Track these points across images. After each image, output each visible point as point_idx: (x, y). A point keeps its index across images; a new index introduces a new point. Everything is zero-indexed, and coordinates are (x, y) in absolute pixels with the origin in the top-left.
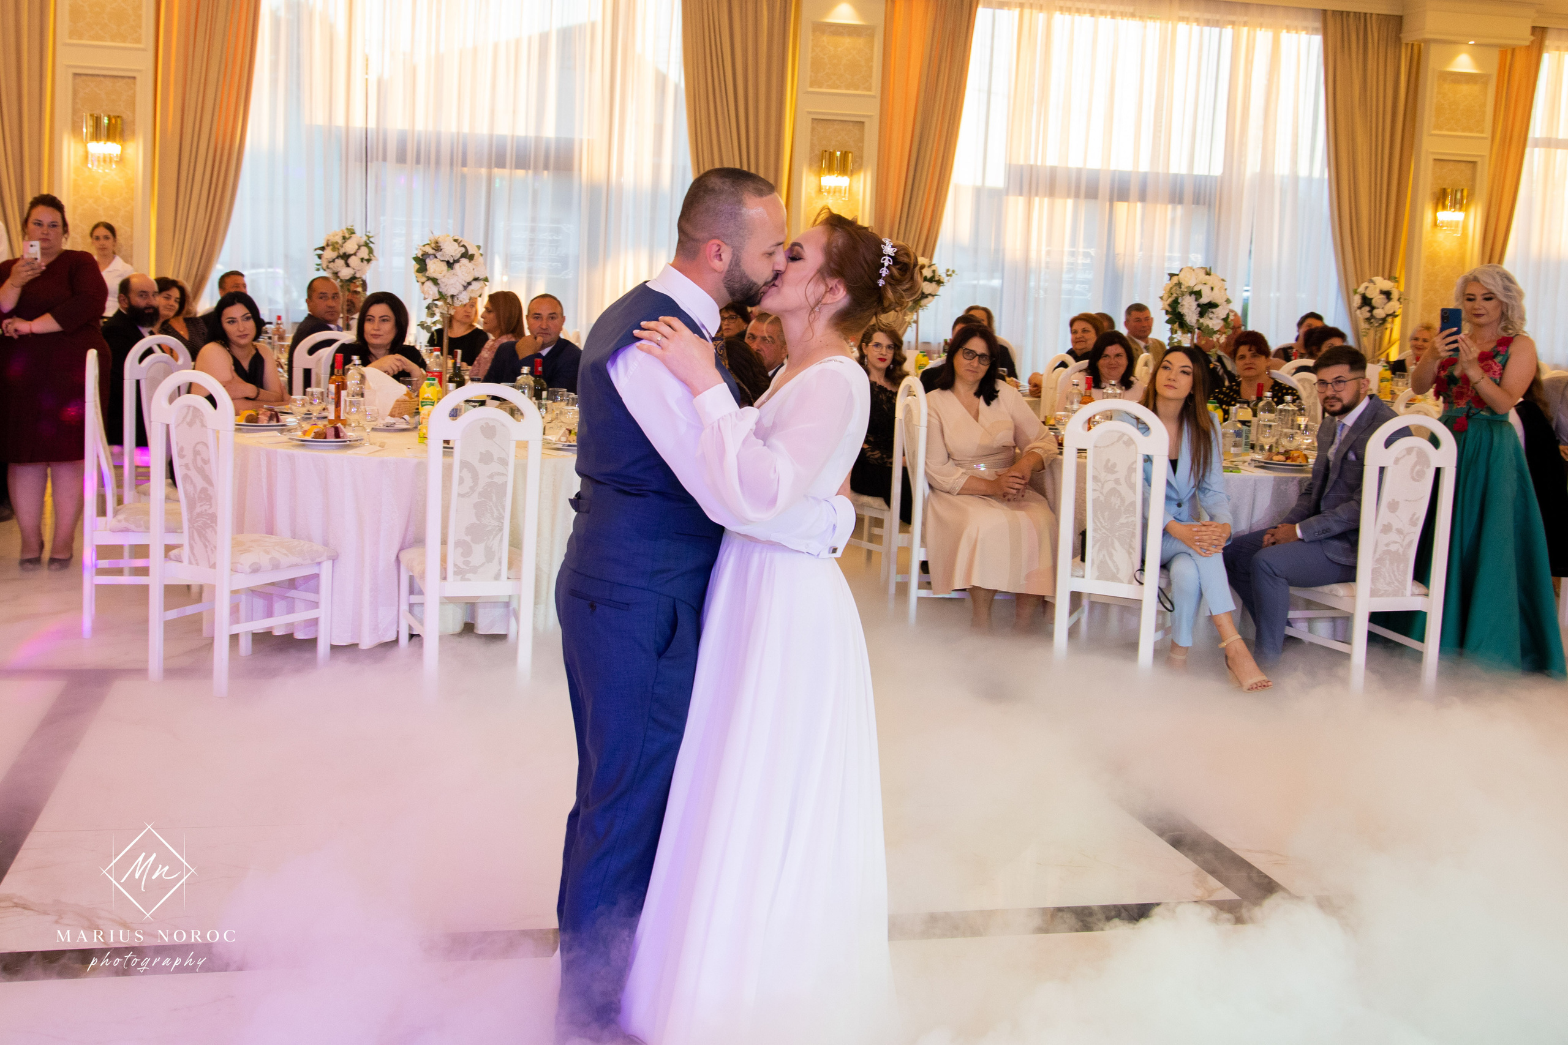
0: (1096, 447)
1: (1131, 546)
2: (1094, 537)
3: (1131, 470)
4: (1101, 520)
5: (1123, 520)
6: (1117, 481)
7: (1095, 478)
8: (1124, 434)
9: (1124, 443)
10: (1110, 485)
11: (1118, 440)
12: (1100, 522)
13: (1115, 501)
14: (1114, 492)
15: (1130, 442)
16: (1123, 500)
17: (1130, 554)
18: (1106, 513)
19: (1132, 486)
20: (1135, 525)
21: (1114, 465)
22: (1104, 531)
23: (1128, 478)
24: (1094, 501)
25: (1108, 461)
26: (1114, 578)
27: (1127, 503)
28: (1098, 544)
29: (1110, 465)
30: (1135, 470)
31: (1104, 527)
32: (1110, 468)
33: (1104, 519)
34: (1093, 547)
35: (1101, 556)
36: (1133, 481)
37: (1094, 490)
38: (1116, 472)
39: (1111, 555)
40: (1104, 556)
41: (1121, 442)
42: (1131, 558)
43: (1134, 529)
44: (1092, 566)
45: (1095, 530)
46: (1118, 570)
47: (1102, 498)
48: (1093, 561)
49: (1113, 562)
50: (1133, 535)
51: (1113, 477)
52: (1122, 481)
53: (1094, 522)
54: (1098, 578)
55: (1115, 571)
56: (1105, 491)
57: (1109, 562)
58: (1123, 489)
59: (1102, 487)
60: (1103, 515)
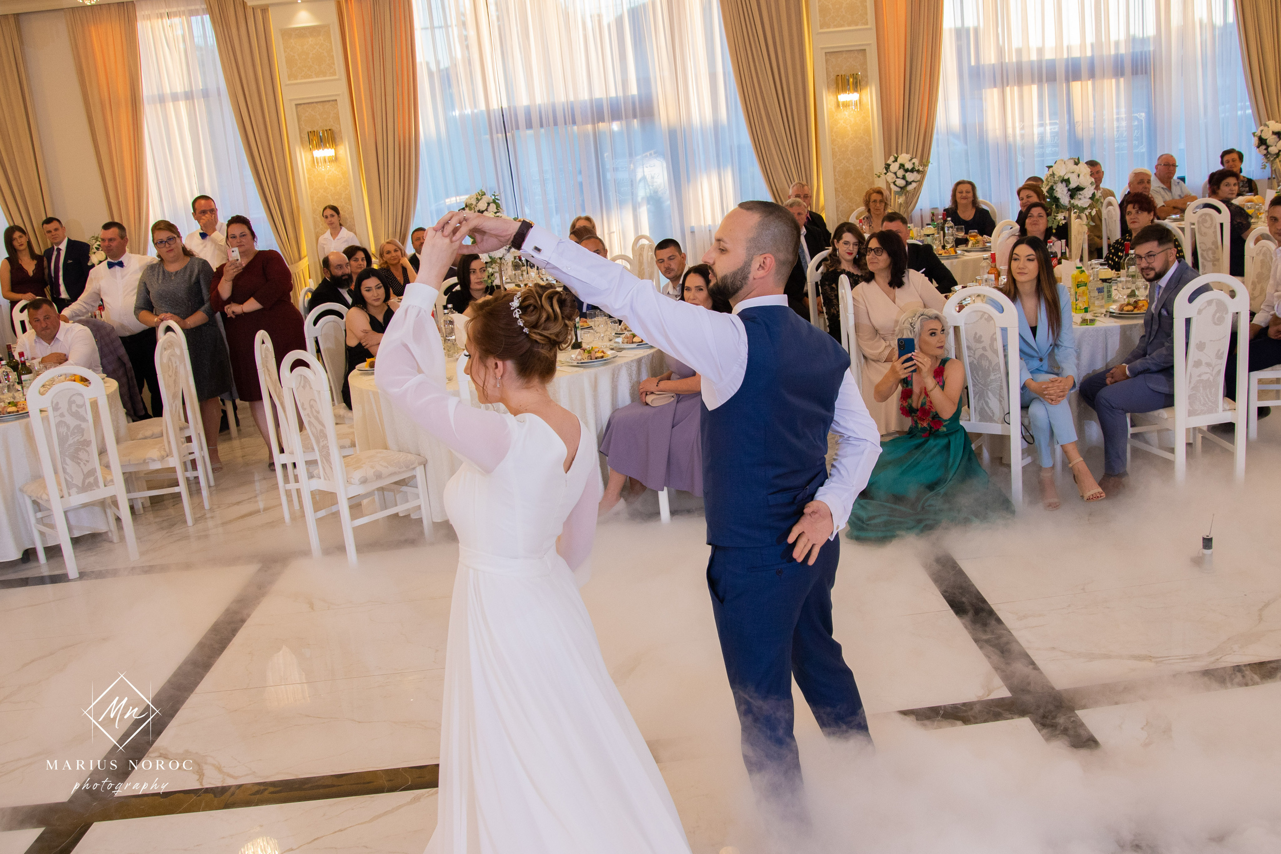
0: (966, 323)
1: (1000, 396)
2: (975, 391)
3: (993, 339)
4: (977, 377)
5: (992, 377)
6: (984, 348)
7: (969, 348)
8: (985, 313)
9: (985, 319)
10: (979, 352)
11: (981, 318)
12: (976, 379)
13: (985, 363)
14: (982, 356)
15: (990, 318)
16: (990, 362)
17: (1000, 401)
18: (980, 373)
19: (996, 352)
20: (1001, 380)
21: (981, 337)
22: (980, 386)
23: (991, 345)
24: (970, 363)
25: (976, 334)
26: (991, 419)
27: (993, 364)
28: (977, 396)
29: (977, 336)
30: (996, 339)
31: (980, 383)
32: (978, 339)
33: (979, 377)
34: (975, 398)
35: (981, 404)
36: (995, 348)
37: (969, 356)
38: (983, 341)
39: (987, 403)
40: (982, 404)
41: (983, 319)
42: (1001, 405)
43: (1001, 383)
44: (975, 412)
45: (974, 385)
46: (993, 413)
47: (975, 362)
48: (975, 408)
49: (989, 408)
50: (1001, 387)
51: (982, 345)
52: (988, 348)
53: (972, 380)
54: (981, 420)
55: (991, 415)
56: (977, 356)
57: (986, 408)
58: (989, 354)
59: (974, 354)
60: (978, 375)
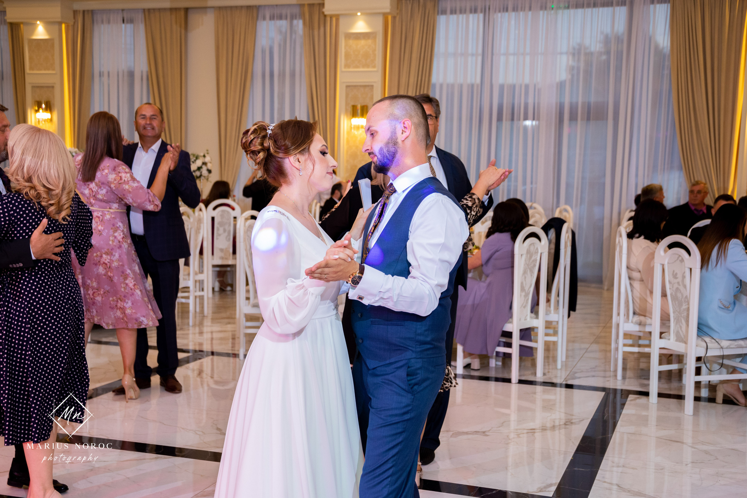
0: (668, 263)
2: (674, 317)
3: (684, 277)
6: (678, 283)
7: (670, 282)
8: (680, 256)
9: (680, 261)
10: (676, 286)
11: (677, 259)
12: (675, 307)
13: (679, 295)
14: (677, 289)
15: (682, 261)
16: (682, 295)
18: (677, 302)
19: (685, 287)
21: (676, 274)
23: (683, 281)
24: (671, 294)
25: (674, 271)
26: (682, 340)
28: (675, 321)
29: (674, 273)
31: (676, 311)
34: (674, 321)
35: (677, 328)
36: (685, 283)
37: (670, 289)
38: (678, 278)
39: (681, 327)
44: (674, 334)
45: (674, 312)
48: (674, 330)
51: (676, 281)
52: (681, 283)
54: (677, 341)
55: (683, 337)
56: (674, 289)
57: (680, 332)
58: (681, 288)
59: (673, 287)
60: (676, 304)
